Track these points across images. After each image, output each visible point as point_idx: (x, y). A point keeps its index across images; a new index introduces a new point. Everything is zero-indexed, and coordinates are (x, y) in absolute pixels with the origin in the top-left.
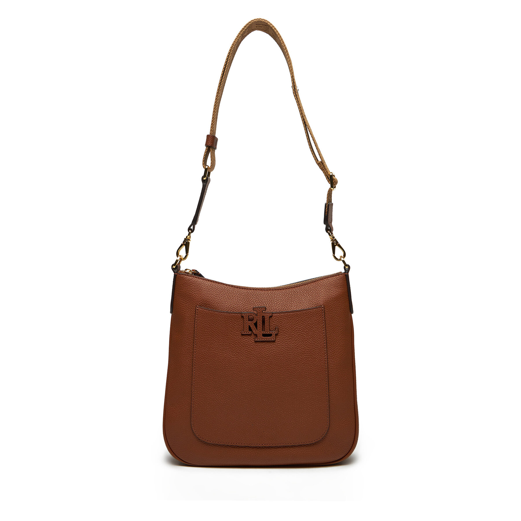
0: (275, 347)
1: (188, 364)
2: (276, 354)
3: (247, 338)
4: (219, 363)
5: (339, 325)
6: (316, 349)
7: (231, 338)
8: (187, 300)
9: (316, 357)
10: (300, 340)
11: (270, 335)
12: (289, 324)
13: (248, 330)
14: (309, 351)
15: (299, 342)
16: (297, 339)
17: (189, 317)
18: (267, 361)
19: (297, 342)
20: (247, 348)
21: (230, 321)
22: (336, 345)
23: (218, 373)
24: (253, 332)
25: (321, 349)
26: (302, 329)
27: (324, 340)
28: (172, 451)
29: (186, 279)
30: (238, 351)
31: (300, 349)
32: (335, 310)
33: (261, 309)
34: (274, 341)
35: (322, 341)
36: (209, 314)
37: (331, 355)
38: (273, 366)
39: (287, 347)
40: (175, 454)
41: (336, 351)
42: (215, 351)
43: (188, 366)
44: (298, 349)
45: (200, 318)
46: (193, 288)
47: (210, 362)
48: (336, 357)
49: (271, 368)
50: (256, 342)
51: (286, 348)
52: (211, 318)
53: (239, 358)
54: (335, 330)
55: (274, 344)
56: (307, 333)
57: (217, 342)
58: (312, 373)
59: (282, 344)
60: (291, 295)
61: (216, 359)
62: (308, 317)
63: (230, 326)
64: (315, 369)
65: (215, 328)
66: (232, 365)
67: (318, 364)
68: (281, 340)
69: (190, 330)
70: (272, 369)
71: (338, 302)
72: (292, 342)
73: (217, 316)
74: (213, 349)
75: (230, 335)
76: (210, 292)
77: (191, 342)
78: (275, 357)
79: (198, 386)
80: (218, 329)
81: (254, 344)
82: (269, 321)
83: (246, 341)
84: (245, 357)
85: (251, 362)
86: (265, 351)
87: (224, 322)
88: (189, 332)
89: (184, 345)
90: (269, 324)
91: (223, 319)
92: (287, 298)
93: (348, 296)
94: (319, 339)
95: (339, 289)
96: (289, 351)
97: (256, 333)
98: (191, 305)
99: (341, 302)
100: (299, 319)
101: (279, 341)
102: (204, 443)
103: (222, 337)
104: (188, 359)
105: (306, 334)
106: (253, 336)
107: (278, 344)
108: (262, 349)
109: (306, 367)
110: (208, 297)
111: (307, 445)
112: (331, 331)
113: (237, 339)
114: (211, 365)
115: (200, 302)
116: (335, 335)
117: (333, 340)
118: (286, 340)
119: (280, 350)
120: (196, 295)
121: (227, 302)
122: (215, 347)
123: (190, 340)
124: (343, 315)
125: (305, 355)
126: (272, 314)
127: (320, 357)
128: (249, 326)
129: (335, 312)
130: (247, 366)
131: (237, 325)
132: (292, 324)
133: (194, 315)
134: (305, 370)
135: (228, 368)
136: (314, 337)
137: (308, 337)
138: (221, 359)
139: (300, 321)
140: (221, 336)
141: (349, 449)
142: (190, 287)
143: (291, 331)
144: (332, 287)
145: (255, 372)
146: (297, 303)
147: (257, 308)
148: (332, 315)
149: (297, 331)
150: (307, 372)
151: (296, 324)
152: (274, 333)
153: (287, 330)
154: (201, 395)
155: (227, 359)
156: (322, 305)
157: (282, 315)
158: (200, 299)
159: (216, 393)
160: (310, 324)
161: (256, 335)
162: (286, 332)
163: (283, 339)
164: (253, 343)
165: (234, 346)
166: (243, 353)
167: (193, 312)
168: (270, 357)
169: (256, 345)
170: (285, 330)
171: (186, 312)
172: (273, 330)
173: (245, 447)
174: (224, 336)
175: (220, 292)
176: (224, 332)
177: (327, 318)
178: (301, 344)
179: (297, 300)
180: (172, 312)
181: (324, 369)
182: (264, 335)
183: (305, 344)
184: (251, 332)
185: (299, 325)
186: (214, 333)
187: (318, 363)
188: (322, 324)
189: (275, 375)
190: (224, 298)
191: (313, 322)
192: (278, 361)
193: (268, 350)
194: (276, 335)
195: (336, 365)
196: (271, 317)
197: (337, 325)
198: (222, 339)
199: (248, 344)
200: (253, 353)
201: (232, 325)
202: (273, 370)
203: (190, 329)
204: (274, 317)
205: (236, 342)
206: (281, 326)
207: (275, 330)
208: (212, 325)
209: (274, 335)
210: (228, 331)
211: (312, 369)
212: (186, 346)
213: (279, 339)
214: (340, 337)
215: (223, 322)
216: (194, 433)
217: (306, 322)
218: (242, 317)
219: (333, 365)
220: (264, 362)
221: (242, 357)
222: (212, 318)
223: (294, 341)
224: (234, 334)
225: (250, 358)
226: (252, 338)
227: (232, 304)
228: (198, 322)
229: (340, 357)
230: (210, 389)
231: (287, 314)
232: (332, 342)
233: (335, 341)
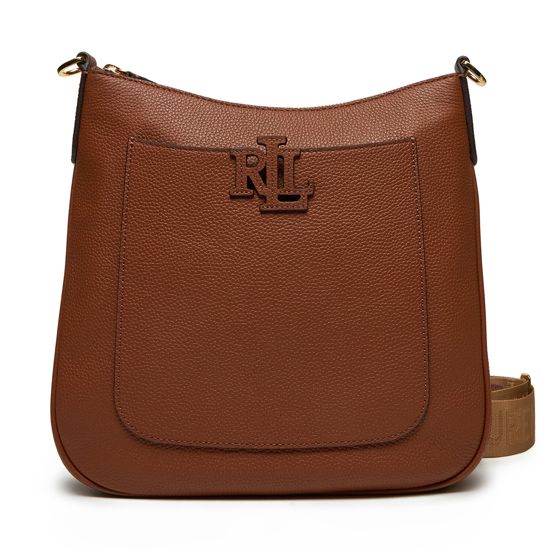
0: (308, 226)
1: (108, 266)
2: (310, 240)
3: (243, 205)
4: (178, 261)
5: (449, 182)
6: (398, 231)
7: (206, 206)
8: (110, 128)
9: (400, 247)
10: (363, 209)
11: (296, 198)
12: (338, 175)
13: (246, 186)
14: (384, 235)
15: (361, 215)
16: (357, 208)
17: (113, 164)
18: (288, 256)
19: (357, 214)
20: (243, 228)
21: (205, 169)
22: (443, 225)
23: (177, 283)
24: (257, 192)
25: (411, 231)
26: (367, 187)
27: (417, 212)
28: (71, 462)
29: (109, 83)
30: (221, 233)
31: (363, 230)
32: (439, 150)
33: (274, 139)
34: (304, 212)
35: (412, 213)
36: (157, 154)
37: (433, 246)
38: (302, 268)
39: (334, 226)
40: (77, 470)
41: (443, 238)
42: (171, 234)
43: (109, 272)
44: (359, 228)
45: (136, 163)
46: (123, 102)
47: (157, 259)
48: (444, 250)
49: (296, 272)
50: (263, 212)
51: (331, 226)
52: (161, 161)
53: (223, 250)
54: (440, 193)
55: (305, 219)
56: (380, 195)
57: (175, 215)
58: (390, 284)
59: (324, 217)
60: (341, 121)
61: (172, 253)
62: (380, 161)
63: (204, 179)
64: (397, 275)
65: (170, 183)
66: (208, 265)
67: (405, 263)
68: (319, 209)
69: (115, 193)
70: (300, 274)
71: (445, 133)
72: (346, 214)
73: (176, 158)
74: (165, 230)
75: (204, 199)
76: (161, 110)
77: (115, 218)
78: (308, 248)
79: (131, 314)
80: (177, 185)
81: (258, 218)
82: (294, 167)
83: (241, 210)
84: (238, 247)
85: (252, 258)
86: (283, 234)
87: (191, 169)
88: (111, 196)
89: (101, 225)
90: (294, 173)
91: (189, 163)
92: (332, 125)
93: (467, 124)
94: (406, 208)
95: (447, 105)
96: (338, 233)
97: (263, 192)
98: (118, 138)
99: (453, 134)
100: (360, 165)
101: (315, 212)
102: (144, 442)
103: (186, 203)
104: (109, 255)
105: (376, 197)
106: (256, 201)
107: (313, 217)
108: (276, 229)
109: (376, 269)
110: (156, 120)
111: (379, 446)
112: (431, 194)
113: (221, 207)
114: (160, 266)
115: (137, 129)
116: (440, 203)
117: (435, 214)
118: (331, 208)
119: (319, 231)
120: (130, 116)
121: (198, 132)
122: (170, 227)
123: (115, 213)
124: (456, 162)
125: (375, 244)
126: (300, 153)
127: (408, 249)
128: (248, 177)
129: (439, 154)
130: (242, 266)
131: (220, 176)
132: (344, 174)
133: (123, 159)
134: (375, 276)
135: (199, 273)
136: (395, 205)
137: (382, 203)
138: (184, 252)
139: (362, 168)
140: (184, 200)
141: (472, 456)
142: (117, 99)
143: (343, 190)
144: (431, 101)
145: (261, 280)
146: (354, 134)
147: (266, 138)
148: (433, 160)
149: (355, 189)
150: (379, 281)
151: (354, 175)
152: (304, 193)
153: (334, 186)
154: (138, 333)
155: (196, 251)
156: (412, 137)
157: (324, 155)
158: (138, 123)
159: (172, 328)
160: (386, 175)
161: (263, 198)
162: (331, 191)
163: (326, 208)
164: (257, 215)
165: (214, 223)
166: (234, 237)
167: (122, 152)
168: (296, 247)
169: (264, 221)
170: (330, 187)
171: (105, 153)
172: (301, 188)
173: (236, 452)
174: (190, 201)
175: (182, 111)
176: (190, 193)
177: (423, 165)
178: (366, 219)
179: (356, 129)
180: (75, 159)
181: (417, 274)
182: (282, 198)
183: (374, 219)
184: (252, 191)
185: (360, 176)
186: (167, 196)
187: (403, 260)
188: (411, 177)
189: (307, 288)
190: (193, 123)
191: (393, 172)
192: (314, 256)
193: (290, 231)
194: (310, 197)
195: (445, 269)
196: (297, 157)
197: (445, 181)
198: (187, 207)
199: (245, 218)
200: (257, 238)
201: (208, 177)
202: (303, 277)
203: (115, 189)
204: (306, 158)
205: (219, 215)
206: (320, 178)
207: (306, 187)
208: (164, 178)
209: (304, 198)
210: (200, 190)
211: (389, 273)
212: (104, 226)
213: (315, 208)
214: (452, 209)
215: (188, 170)
216: (120, 420)
217: (377, 170)
218: (233, 157)
219: (437, 267)
220: (281, 258)
221: (232, 247)
222: (165, 162)
223: (349, 211)
224: (213, 197)
225: (251, 249)
226: (254, 204)
227: (210, 135)
228: (133, 172)
229: (451, 251)
230: (158, 321)
231: (333, 153)
232: (434, 217)
233: (440, 217)
